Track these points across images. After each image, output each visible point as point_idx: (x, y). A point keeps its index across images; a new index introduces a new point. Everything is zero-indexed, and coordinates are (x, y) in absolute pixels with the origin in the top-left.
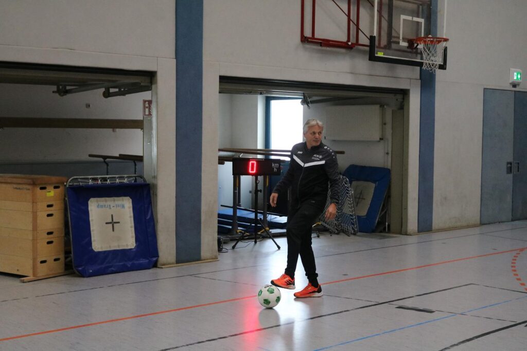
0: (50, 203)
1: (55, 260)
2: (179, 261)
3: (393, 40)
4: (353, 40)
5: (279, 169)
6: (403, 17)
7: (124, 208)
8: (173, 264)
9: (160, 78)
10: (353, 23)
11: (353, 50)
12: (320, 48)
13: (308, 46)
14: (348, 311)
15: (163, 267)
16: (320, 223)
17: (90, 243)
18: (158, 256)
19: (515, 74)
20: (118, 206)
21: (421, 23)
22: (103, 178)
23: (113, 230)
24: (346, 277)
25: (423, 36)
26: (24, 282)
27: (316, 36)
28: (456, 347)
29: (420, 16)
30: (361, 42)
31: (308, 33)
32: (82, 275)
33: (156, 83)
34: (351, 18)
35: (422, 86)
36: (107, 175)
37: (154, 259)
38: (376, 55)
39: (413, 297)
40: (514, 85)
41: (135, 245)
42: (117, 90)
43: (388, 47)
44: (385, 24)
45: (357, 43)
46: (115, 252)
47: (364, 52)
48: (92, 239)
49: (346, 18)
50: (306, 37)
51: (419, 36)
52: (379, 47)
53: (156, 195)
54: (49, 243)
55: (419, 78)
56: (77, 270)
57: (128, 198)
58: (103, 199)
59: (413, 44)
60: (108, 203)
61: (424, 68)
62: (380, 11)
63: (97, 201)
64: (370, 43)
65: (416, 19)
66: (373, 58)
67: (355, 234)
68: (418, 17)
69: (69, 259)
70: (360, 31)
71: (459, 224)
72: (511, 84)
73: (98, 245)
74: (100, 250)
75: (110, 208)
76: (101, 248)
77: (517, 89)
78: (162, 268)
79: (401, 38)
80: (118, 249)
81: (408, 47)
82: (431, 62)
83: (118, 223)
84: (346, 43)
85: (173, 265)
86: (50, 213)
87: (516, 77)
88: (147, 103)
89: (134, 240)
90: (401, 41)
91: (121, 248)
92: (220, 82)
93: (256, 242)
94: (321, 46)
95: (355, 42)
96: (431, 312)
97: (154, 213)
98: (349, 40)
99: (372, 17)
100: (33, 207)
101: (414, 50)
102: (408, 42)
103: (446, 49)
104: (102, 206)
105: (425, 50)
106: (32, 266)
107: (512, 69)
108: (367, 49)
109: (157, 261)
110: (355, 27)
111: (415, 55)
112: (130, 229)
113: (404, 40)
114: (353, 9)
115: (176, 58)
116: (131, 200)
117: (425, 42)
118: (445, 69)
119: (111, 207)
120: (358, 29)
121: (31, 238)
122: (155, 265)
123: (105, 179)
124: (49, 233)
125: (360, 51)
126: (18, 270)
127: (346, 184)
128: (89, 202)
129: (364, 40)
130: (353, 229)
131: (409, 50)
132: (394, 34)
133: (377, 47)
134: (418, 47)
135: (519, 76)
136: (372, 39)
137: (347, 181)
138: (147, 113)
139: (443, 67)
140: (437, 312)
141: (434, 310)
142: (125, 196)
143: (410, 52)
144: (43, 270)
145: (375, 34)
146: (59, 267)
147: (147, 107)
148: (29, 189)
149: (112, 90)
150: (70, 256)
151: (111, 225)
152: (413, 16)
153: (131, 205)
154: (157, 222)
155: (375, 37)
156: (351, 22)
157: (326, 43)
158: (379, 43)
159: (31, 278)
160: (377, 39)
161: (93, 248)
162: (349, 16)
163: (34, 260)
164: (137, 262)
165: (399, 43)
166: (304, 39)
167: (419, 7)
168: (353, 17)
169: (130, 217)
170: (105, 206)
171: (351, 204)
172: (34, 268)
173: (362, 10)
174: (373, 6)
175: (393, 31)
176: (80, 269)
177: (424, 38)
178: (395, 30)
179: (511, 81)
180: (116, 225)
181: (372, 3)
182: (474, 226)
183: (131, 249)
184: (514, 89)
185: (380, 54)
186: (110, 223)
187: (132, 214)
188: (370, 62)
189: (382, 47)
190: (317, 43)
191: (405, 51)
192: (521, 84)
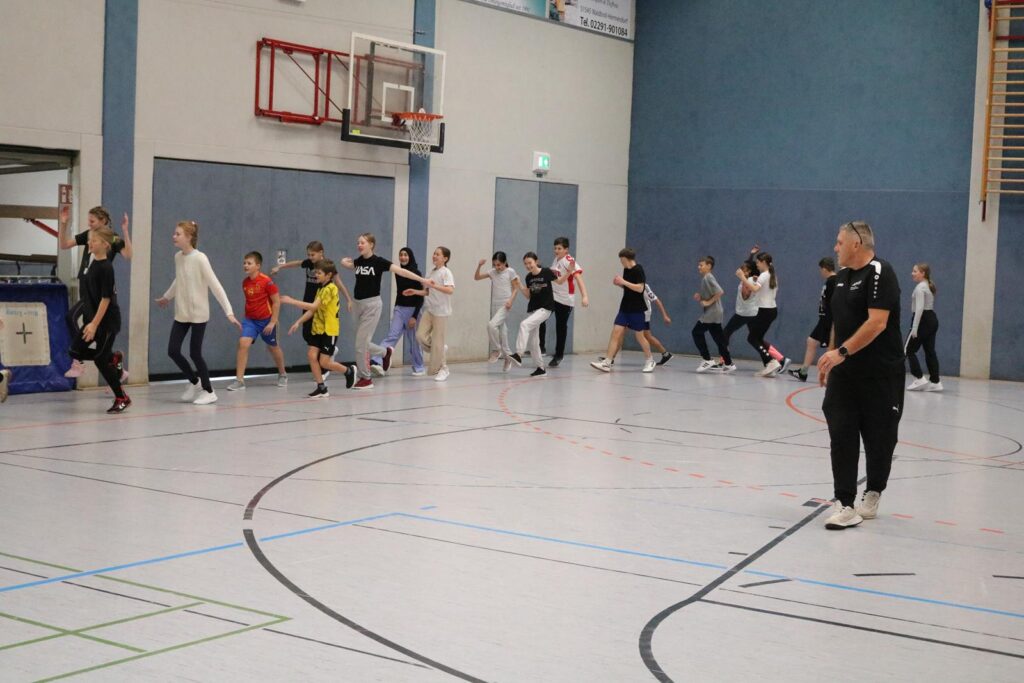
3: (373, 114)
4: (321, 113)
6: (386, 85)
7: (38, 316)
9: (84, 158)
10: (322, 92)
11: (321, 126)
12: (279, 123)
13: (264, 120)
19: (541, 159)
20: (30, 313)
21: (411, 92)
22: (12, 279)
23: (25, 342)
25: (412, 109)
27: (275, 108)
29: (410, 83)
30: (331, 116)
33: (79, 164)
34: (320, 86)
35: (412, 172)
36: (19, 274)
38: (350, 134)
40: (540, 175)
41: (50, 361)
43: (366, 123)
44: (363, 93)
45: (326, 117)
47: (335, 129)
49: (313, 85)
50: (260, 110)
52: (355, 122)
55: (407, 162)
57: (42, 303)
58: (13, 304)
59: (401, 120)
60: (19, 309)
61: (413, 150)
62: (357, 77)
63: (6, 307)
64: (344, 117)
65: (404, 88)
66: (346, 137)
68: (407, 84)
70: (330, 102)
71: (459, 357)
72: (534, 172)
73: (8, 359)
75: (21, 315)
76: (12, 362)
77: (543, 179)
79: (383, 112)
80: (30, 365)
81: (392, 124)
82: (423, 144)
84: (313, 118)
85: (95, 388)
87: (542, 163)
88: (64, 188)
89: (48, 355)
90: (383, 116)
91: (34, 364)
94: (280, 120)
95: (323, 116)
98: (316, 114)
99: (346, 82)
101: (401, 127)
102: (392, 117)
103: (442, 126)
104: (12, 313)
107: (536, 153)
108: (340, 124)
110: (324, 97)
111: (402, 133)
113: (387, 114)
114: (323, 73)
115: (103, 134)
116: (45, 307)
118: (442, 152)
119: (22, 313)
120: (328, 99)
122: (74, 387)
123: (15, 280)
125: (330, 128)
129: (335, 114)
131: (394, 127)
132: (374, 106)
133: (352, 123)
134: (406, 123)
135: (546, 162)
136: (346, 112)
138: (64, 200)
139: (438, 149)
142: (40, 301)
143: (396, 130)
145: (350, 107)
147: (64, 194)
151: (22, 336)
152: (399, 84)
153: (45, 312)
155: (349, 110)
156: (319, 90)
157: (288, 118)
158: (355, 119)
160: (352, 113)
162: (316, 83)
164: (54, 382)
165: (380, 118)
166: (259, 112)
167: (408, 71)
168: (322, 84)
169: (44, 327)
170: (15, 312)
173: (333, 75)
174: (348, 69)
175: (373, 101)
178: (376, 101)
179: (534, 169)
180: (28, 336)
181: (346, 66)
182: (480, 360)
183: (45, 366)
184: (539, 179)
185: (355, 133)
186: (20, 333)
187: (46, 324)
188: (344, 142)
189: (358, 124)
190: (275, 117)
191: (389, 128)
192: (549, 174)
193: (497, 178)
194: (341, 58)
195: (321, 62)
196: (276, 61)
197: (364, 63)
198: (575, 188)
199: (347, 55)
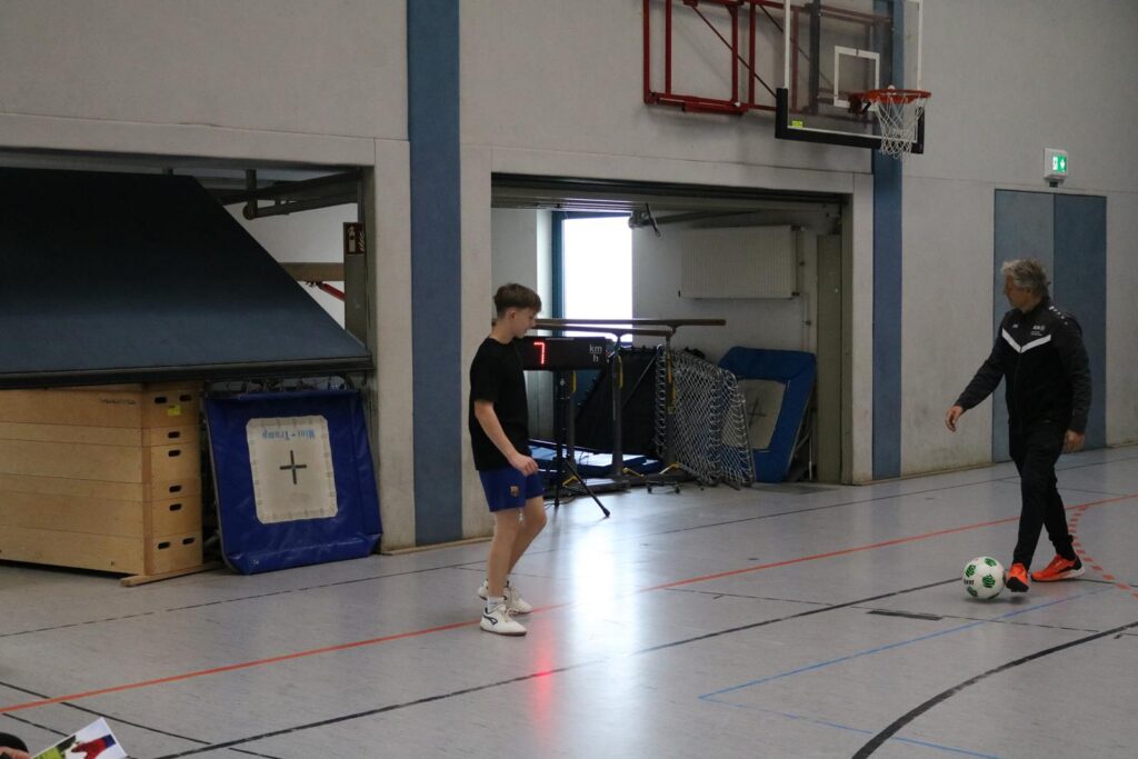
0: (173, 430)
1: (186, 542)
2: (421, 541)
3: (821, 95)
4: (743, 98)
5: (603, 356)
6: (839, 50)
7: (313, 438)
8: (408, 547)
9: (380, 178)
10: (743, 64)
11: (744, 117)
12: (681, 114)
13: (658, 111)
14: (778, 620)
15: (392, 552)
16: (677, 466)
17: (252, 508)
18: (381, 532)
19: (1055, 159)
20: (301, 433)
21: (874, 61)
23: (295, 482)
24: (756, 564)
25: (877, 87)
26: (128, 585)
27: (675, 90)
28: (995, 675)
29: (872, 47)
30: (758, 101)
31: (657, 86)
32: (241, 570)
33: (373, 188)
34: (740, 53)
35: (877, 185)
37: (375, 537)
38: (789, 127)
39: (894, 594)
40: (1054, 182)
41: (336, 510)
42: (271, 203)
43: (811, 111)
44: (804, 65)
45: (751, 103)
46: (300, 525)
47: (764, 121)
48: (257, 499)
49: (728, 54)
50: (654, 94)
51: (871, 88)
52: (794, 111)
53: (376, 411)
54: (175, 508)
55: (869, 170)
56: (230, 561)
57: (321, 417)
58: (273, 420)
59: (860, 104)
60: (284, 428)
61: (883, 151)
62: (794, 40)
63: (263, 425)
64: (777, 103)
65: (863, 54)
66: (783, 132)
67: (748, 486)
68: (868, 49)
69: (212, 540)
70: (756, 79)
72: (1047, 179)
73: (268, 511)
74: (272, 521)
75: (288, 438)
76: (275, 516)
77: (1059, 189)
78: (390, 555)
79: (836, 92)
80: (304, 518)
81: (849, 110)
82: (896, 140)
83: (304, 466)
84: (731, 104)
85: (410, 549)
86: (174, 448)
87: (1057, 165)
88: (352, 228)
89: (334, 501)
90: (836, 98)
91: (310, 517)
92: (493, 185)
93: (557, 505)
94: (684, 110)
95: (746, 101)
96: (937, 619)
97: (372, 447)
98: (735, 98)
99: (781, 51)
100: (142, 437)
101: (861, 116)
102: (849, 100)
103: (920, 112)
104: (271, 435)
105: (883, 114)
106: (142, 554)
107: (1049, 151)
108: (771, 114)
109: (379, 542)
110: (747, 70)
111: (861, 125)
112: (326, 478)
113: (842, 95)
114: (743, 35)
115: (410, 139)
116: (325, 422)
117: (884, 99)
118: (922, 152)
119: (290, 436)
120: (752, 75)
121: (140, 499)
122: (376, 549)
124: (174, 489)
125: (758, 119)
126: (112, 564)
127: (730, 384)
128: (248, 428)
129: (764, 97)
130: (745, 475)
131: (851, 115)
132: (822, 84)
133: (791, 111)
134: (871, 109)
135: (1063, 165)
136: (781, 94)
137: (732, 379)
138: (353, 249)
139: (917, 149)
140: (946, 619)
141: (940, 615)
142: (315, 413)
143: (855, 120)
144: (163, 562)
145: (787, 85)
146: (193, 555)
147: (352, 238)
148: (133, 403)
149: (262, 204)
150: (216, 534)
151: (290, 472)
152: (856, 48)
153: (326, 432)
154: (379, 464)
155: (786, 90)
156: (739, 61)
157: (693, 105)
158: (794, 103)
159: (142, 577)
160: (790, 95)
161: (259, 516)
162: (734, 49)
163: (147, 541)
164: (344, 543)
165: (831, 102)
166: (651, 98)
167: (867, 31)
168: (743, 51)
169: (326, 455)
170: (277, 434)
171: (740, 426)
172: (147, 557)
173: (759, 38)
174: (782, 31)
175: (821, 79)
176: (238, 558)
177: (880, 91)
178: (824, 77)
179: (1046, 175)
180: (299, 472)
181: (778, 24)
182: (980, 466)
183: (329, 519)
184: (1053, 190)
185: (797, 125)
186: (288, 467)
187: (329, 450)
188: (778, 140)
189: (800, 112)
190: (676, 104)
191: (844, 118)
192: (1066, 180)
193: (996, 190)
194: (770, 10)
195: (740, 19)
196: (674, 18)
197: (805, 18)
198: (1102, 200)
199: (781, 6)
